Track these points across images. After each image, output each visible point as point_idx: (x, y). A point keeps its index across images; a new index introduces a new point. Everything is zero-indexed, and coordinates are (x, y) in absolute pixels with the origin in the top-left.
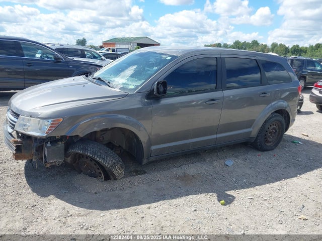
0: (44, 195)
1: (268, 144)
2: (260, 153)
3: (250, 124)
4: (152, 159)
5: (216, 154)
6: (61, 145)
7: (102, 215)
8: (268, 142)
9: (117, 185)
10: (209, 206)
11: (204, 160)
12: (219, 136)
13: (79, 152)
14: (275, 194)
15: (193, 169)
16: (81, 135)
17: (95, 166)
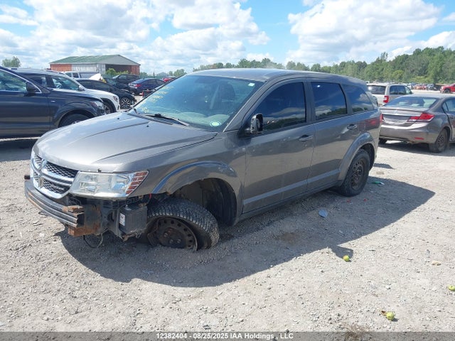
0: (127, 280)
1: (355, 188)
2: (346, 199)
3: (336, 164)
4: (244, 217)
5: (300, 205)
6: (143, 207)
7: (219, 293)
8: (356, 184)
9: (211, 254)
10: (334, 265)
11: (291, 214)
12: (310, 180)
13: (168, 214)
14: (393, 243)
15: (288, 225)
16: (171, 192)
17: (184, 233)
